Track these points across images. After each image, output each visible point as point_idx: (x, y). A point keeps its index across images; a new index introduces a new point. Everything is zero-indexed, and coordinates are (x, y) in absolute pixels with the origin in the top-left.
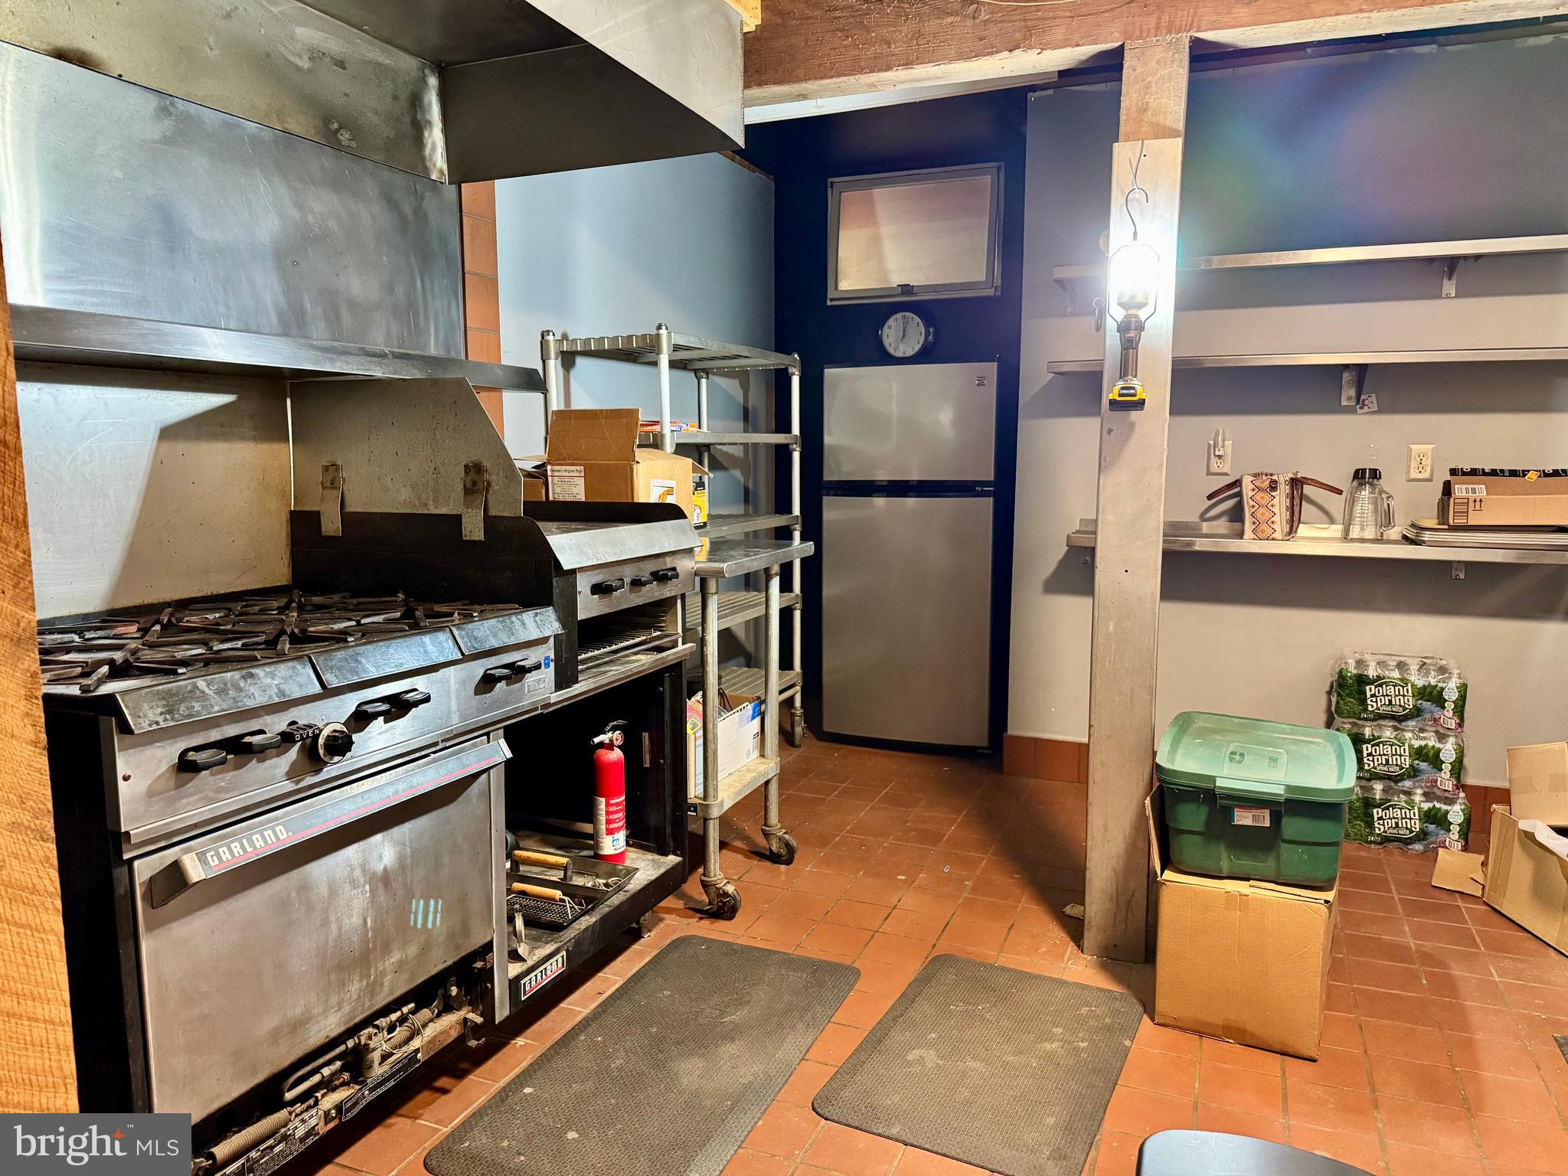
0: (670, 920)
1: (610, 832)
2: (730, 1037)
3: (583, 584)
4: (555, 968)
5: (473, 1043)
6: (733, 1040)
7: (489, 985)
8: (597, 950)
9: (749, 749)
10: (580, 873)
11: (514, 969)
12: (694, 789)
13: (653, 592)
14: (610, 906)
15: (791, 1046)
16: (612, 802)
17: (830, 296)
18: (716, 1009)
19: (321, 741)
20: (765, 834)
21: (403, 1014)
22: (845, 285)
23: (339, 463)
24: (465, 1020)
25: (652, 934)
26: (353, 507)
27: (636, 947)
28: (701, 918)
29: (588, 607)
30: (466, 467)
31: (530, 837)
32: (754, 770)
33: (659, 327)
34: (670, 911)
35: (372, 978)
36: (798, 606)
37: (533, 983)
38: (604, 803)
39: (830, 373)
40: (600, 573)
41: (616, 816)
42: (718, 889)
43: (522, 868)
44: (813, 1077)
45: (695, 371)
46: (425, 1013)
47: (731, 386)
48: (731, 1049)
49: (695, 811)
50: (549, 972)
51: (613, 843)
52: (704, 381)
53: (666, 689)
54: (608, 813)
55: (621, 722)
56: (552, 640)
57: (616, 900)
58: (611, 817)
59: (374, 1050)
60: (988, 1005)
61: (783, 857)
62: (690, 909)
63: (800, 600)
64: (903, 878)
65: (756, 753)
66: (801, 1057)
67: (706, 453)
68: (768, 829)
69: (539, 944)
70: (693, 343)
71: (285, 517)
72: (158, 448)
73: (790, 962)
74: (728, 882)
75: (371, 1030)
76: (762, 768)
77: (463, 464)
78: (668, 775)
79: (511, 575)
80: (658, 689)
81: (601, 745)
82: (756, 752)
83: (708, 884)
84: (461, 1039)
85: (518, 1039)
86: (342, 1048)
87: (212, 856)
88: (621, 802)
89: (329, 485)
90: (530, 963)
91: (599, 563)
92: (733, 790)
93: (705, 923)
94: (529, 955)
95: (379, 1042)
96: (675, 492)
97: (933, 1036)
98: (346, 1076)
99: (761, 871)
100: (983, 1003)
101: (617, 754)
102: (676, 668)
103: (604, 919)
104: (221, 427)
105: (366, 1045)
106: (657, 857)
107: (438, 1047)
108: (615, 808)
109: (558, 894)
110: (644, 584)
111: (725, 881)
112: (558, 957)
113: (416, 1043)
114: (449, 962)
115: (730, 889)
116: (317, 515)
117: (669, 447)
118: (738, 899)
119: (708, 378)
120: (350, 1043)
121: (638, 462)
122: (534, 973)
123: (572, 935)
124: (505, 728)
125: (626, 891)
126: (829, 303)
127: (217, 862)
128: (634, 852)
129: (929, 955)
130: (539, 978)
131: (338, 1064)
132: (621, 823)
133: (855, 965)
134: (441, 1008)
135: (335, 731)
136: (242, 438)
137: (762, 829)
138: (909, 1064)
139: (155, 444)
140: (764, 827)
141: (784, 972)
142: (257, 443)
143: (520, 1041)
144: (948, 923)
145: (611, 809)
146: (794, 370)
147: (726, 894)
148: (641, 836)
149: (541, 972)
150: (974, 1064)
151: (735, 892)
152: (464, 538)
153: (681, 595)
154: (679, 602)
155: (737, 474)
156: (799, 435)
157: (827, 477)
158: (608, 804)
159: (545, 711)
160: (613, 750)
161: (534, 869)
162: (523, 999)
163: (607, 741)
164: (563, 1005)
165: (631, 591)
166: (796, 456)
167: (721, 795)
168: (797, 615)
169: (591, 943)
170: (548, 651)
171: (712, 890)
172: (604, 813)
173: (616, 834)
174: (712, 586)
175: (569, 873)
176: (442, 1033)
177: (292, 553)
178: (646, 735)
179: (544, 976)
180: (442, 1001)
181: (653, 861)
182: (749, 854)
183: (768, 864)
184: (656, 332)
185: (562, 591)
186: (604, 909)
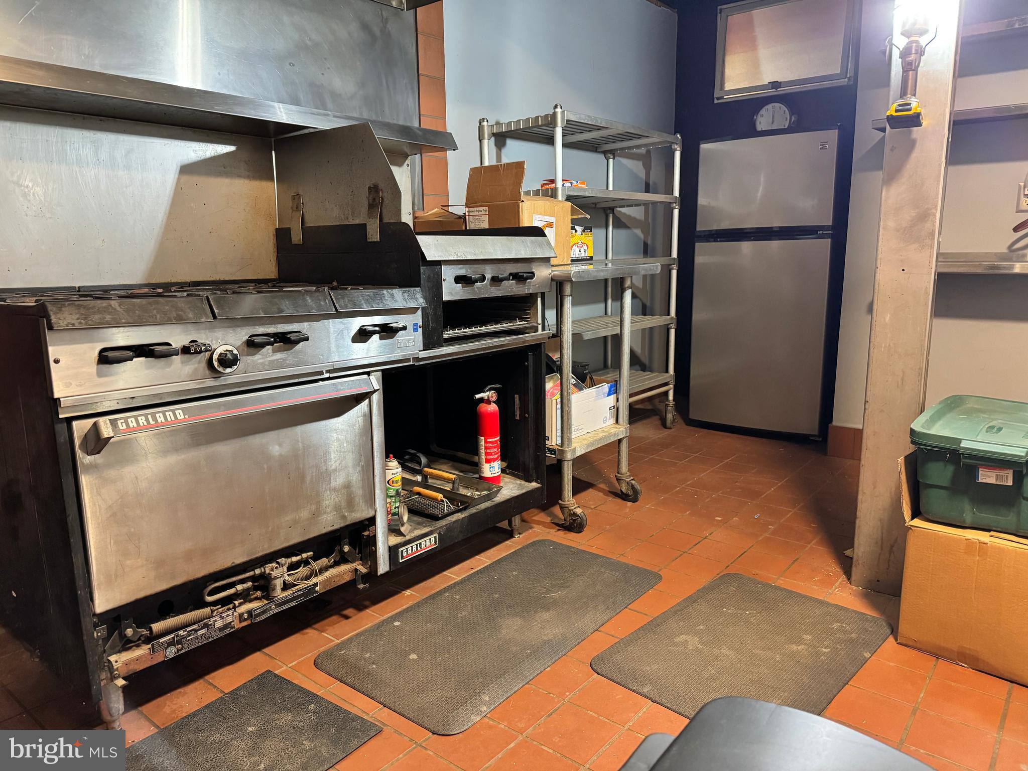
0: (537, 529)
1: (488, 461)
2: (546, 608)
3: (448, 274)
4: (429, 544)
5: (361, 586)
6: (548, 609)
7: (373, 548)
8: (465, 537)
9: (606, 417)
10: (466, 487)
11: (394, 540)
12: (554, 439)
13: (510, 288)
14: (478, 509)
15: (588, 620)
16: (489, 440)
17: (716, 96)
18: (545, 588)
19: (215, 357)
20: (617, 479)
21: (302, 558)
22: (728, 86)
23: (300, 193)
24: (356, 570)
25: (521, 536)
26: (310, 223)
27: (507, 542)
28: (559, 530)
29: (451, 291)
30: (370, 188)
31: (445, 463)
32: (607, 431)
33: (556, 107)
34: (539, 523)
35: (270, 528)
36: (673, 326)
37: (410, 552)
38: (483, 440)
39: (705, 147)
40: (461, 268)
41: (492, 451)
42: (570, 510)
43: (430, 481)
44: (599, 643)
45: (605, 153)
46: (324, 561)
47: (636, 167)
48: (546, 615)
49: (555, 454)
50: (423, 546)
51: (492, 469)
52: (611, 161)
53: (530, 363)
54: (486, 448)
55: (498, 386)
56: (420, 312)
57: (483, 506)
58: (488, 451)
59: (276, 578)
60: (755, 612)
61: (630, 496)
62: (552, 523)
63: (675, 322)
64: (720, 519)
65: (613, 421)
66: (595, 629)
67: (611, 215)
68: (619, 475)
69: (419, 527)
70: (584, 120)
71: (272, 232)
72: (178, 180)
73: (609, 564)
74: (579, 507)
75: (274, 565)
76: (613, 431)
77: (367, 186)
78: (531, 425)
79: (396, 266)
80: (524, 364)
81: (482, 400)
82: (612, 419)
83: (563, 506)
84: (352, 583)
85: (408, 591)
86: (252, 573)
87: (122, 423)
88: (497, 441)
89: (295, 209)
90: (408, 538)
91: (459, 258)
92: (586, 442)
93: (561, 533)
94: (409, 532)
95: (279, 572)
96: (554, 226)
97: (701, 627)
98: (259, 593)
99: (613, 504)
100: (751, 610)
101: (493, 408)
102: (536, 348)
103: (471, 516)
104: (224, 168)
105: (269, 574)
106: (523, 482)
107: (334, 585)
108: (491, 445)
109: (440, 496)
110: (502, 280)
111: (576, 506)
112: (432, 537)
113: (314, 580)
114: (337, 527)
115: (579, 511)
116: (288, 230)
117: (560, 197)
118: (585, 518)
119: (614, 158)
120: (258, 571)
121: (523, 201)
122: (411, 545)
123: (444, 524)
124: (382, 370)
125: (492, 501)
126: (716, 101)
127: (125, 427)
128: (509, 478)
129: (721, 572)
130: (414, 549)
131: (249, 584)
132: (496, 456)
133: (659, 573)
134: (337, 559)
135: (227, 350)
136: (239, 176)
137: (616, 476)
138: (676, 645)
139: (177, 176)
140: (617, 474)
141: (602, 570)
142: (250, 180)
143: (408, 592)
144: (745, 552)
145: (488, 445)
146: (676, 147)
147: (575, 514)
148: (513, 467)
149: (417, 545)
150: (725, 651)
151: (582, 514)
152: (368, 240)
153: (542, 293)
154: (539, 300)
155: (638, 232)
156: (678, 196)
157: (699, 228)
158: (486, 442)
159: (417, 364)
160: (490, 404)
161: (438, 482)
162: (400, 561)
163: (486, 398)
164: (444, 573)
165: (491, 285)
166: (676, 212)
167: (573, 445)
168: (673, 332)
169: (461, 532)
170: (418, 318)
171: (566, 511)
172: (484, 447)
173: (492, 463)
174: (568, 289)
175: (456, 485)
176: (337, 576)
177: (278, 257)
178: (517, 396)
179: (419, 549)
180: (338, 554)
181: (520, 484)
182: (609, 493)
183: (619, 501)
184: (553, 111)
185: (429, 277)
186: (473, 510)
